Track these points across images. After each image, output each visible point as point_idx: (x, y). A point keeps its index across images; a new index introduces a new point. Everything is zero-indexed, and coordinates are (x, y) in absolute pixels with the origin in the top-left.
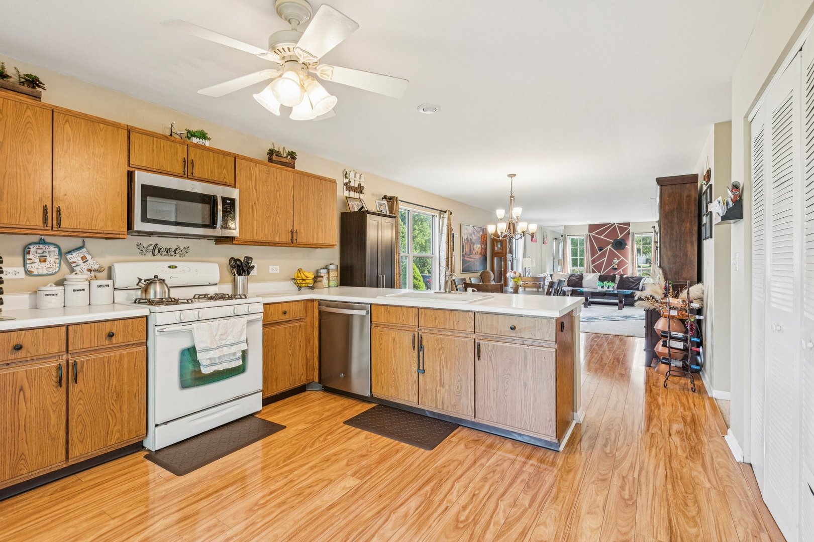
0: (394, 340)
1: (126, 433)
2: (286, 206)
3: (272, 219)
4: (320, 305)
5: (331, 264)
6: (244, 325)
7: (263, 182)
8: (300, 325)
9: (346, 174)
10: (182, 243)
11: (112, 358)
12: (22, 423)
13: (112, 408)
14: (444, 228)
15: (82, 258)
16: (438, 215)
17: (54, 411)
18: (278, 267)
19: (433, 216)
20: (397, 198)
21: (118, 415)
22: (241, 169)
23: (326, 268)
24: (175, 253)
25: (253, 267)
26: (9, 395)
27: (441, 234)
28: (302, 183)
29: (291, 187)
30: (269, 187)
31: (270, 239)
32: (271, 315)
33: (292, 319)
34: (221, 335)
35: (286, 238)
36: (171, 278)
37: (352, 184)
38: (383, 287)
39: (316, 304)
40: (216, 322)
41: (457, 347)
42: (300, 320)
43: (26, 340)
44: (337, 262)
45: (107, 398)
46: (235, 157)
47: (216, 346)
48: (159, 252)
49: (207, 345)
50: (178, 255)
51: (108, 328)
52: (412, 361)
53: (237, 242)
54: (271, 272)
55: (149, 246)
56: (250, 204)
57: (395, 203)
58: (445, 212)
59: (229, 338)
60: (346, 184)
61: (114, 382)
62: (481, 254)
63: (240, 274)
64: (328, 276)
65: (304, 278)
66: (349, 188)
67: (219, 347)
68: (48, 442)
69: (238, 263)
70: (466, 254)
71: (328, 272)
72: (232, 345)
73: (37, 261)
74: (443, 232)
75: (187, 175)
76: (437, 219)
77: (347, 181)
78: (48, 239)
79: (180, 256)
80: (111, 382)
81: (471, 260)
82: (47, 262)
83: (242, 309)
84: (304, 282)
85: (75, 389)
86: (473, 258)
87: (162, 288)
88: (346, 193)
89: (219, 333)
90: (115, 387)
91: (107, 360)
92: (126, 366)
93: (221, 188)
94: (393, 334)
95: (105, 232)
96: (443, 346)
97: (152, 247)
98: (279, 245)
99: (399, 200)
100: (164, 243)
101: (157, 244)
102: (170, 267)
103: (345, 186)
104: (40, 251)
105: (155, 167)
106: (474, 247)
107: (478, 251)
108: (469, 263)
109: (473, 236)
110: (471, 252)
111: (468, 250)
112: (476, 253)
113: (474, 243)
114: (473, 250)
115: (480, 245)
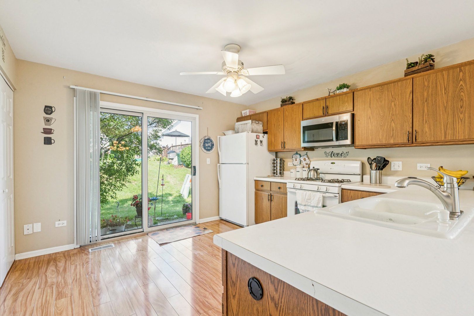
7: (377, 100)
10: (345, 150)
12: (263, 209)
15: (304, 159)
17: (268, 209)
22: (358, 97)
24: (341, 156)
26: (261, 199)
34: (307, 199)
35: (403, 139)
36: (331, 169)
40: (307, 192)
43: (264, 184)
46: (353, 92)
48: (334, 155)
68: (267, 218)
72: (313, 207)
73: (295, 160)
75: (326, 114)
78: (298, 152)
79: (344, 157)
82: (297, 161)
97: (330, 153)
100: (336, 150)
101: (333, 152)
102: (332, 163)
104: (295, 157)
105: (312, 116)
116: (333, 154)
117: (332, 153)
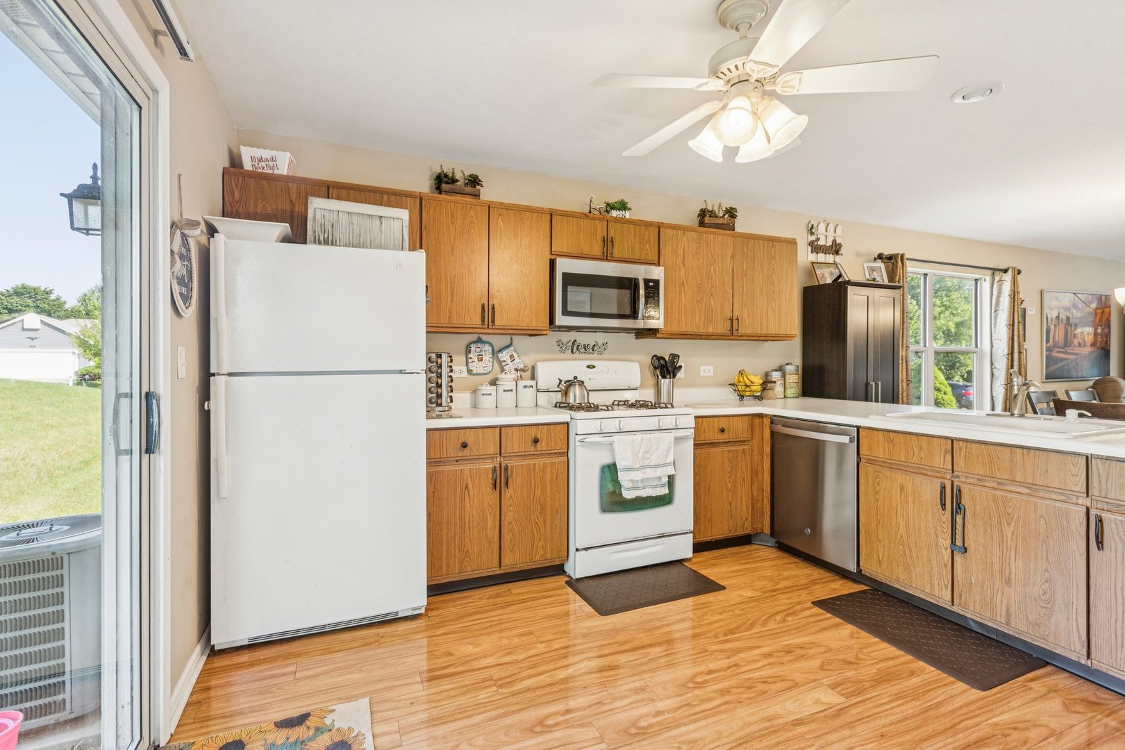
0: (902, 488)
1: (549, 551)
2: (724, 283)
3: (704, 304)
4: (772, 423)
5: (787, 364)
6: (670, 443)
7: (693, 254)
8: (743, 450)
9: (812, 227)
10: (600, 338)
11: (537, 466)
12: (467, 521)
13: (537, 521)
14: (1001, 299)
15: (511, 357)
16: (988, 278)
17: (490, 514)
18: (711, 368)
19: (976, 280)
20: (902, 256)
21: (542, 530)
22: (666, 241)
23: (780, 369)
24: (593, 350)
25: (680, 367)
26: (458, 490)
27: (995, 310)
28: (745, 250)
29: (729, 258)
30: (701, 261)
31: (702, 330)
32: (704, 432)
33: (733, 440)
34: (645, 452)
35: (722, 327)
36: (590, 379)
37: (822, 242)
38: (877, 401)
39: (767, 422)
40: (639, 435)
41: (1041, 516)
42: (743, 442)
43: (470, 438)
44: (797, 360)
45: (532, 508)
46: (660, 227)
47: (638, 466)
48: (577, 349)
49: (629, 464)
50: (596, 353)
51: (533, 432)
52: (939, 528)
53: (661, 336)
54: (702, 374)
55: (568, 342)
56: (677, 284)
57: (900, 264)
58: (1006, 271)
59: (653, 457)
60: (811, 244)
61: (539, 492)
62: (1093, 345)
63: (664, 377)
64: (783, 382)
65: (748, 383)
66: (815, 248)
67: (642, 468)
68: (486, 544)
69: (662, 362)
70: (1056, 345)
71: (784, 375)
72: (657, 466)
73: (476, 360)
74: (1001, 307)
75: (606, 257)
76: (986, 286)
77: (813, 238)
78: (484, 338)
79: (598, 354)
80: (536, 493)
81: (1067, 356)
82: (483, 361)
83: (668, 422)
84: (748, 389)
85: (508, 494)
86: (1072, 354)
87: (582, 392)
88: (812, 257)
89: (643, 450)
90: (540, 498)
91: (532, 468)
92: (548, 476)
93: (643, 267)
94: (899, 478)
95: (530, 328)
96: (1009, 511)
97: (570, 344)
98: (714, 337)
99: (908, 259)
100: (583, 338)
101: (575, 340)
102: (588, 367)
103: (810, 248)
104: (478, 350)
105: (575, 251)
106: (1076, 332)
107: (1086, 339)
108: (1064, 363)
109: (1075, 311)
110: (1069, 342)
111: (1060, 338)
112: (1080, 345)
113: (1076, 325)
114: (1074, 338)
115: (1091, 329)
116: (575, 347)
117: (573, 345)
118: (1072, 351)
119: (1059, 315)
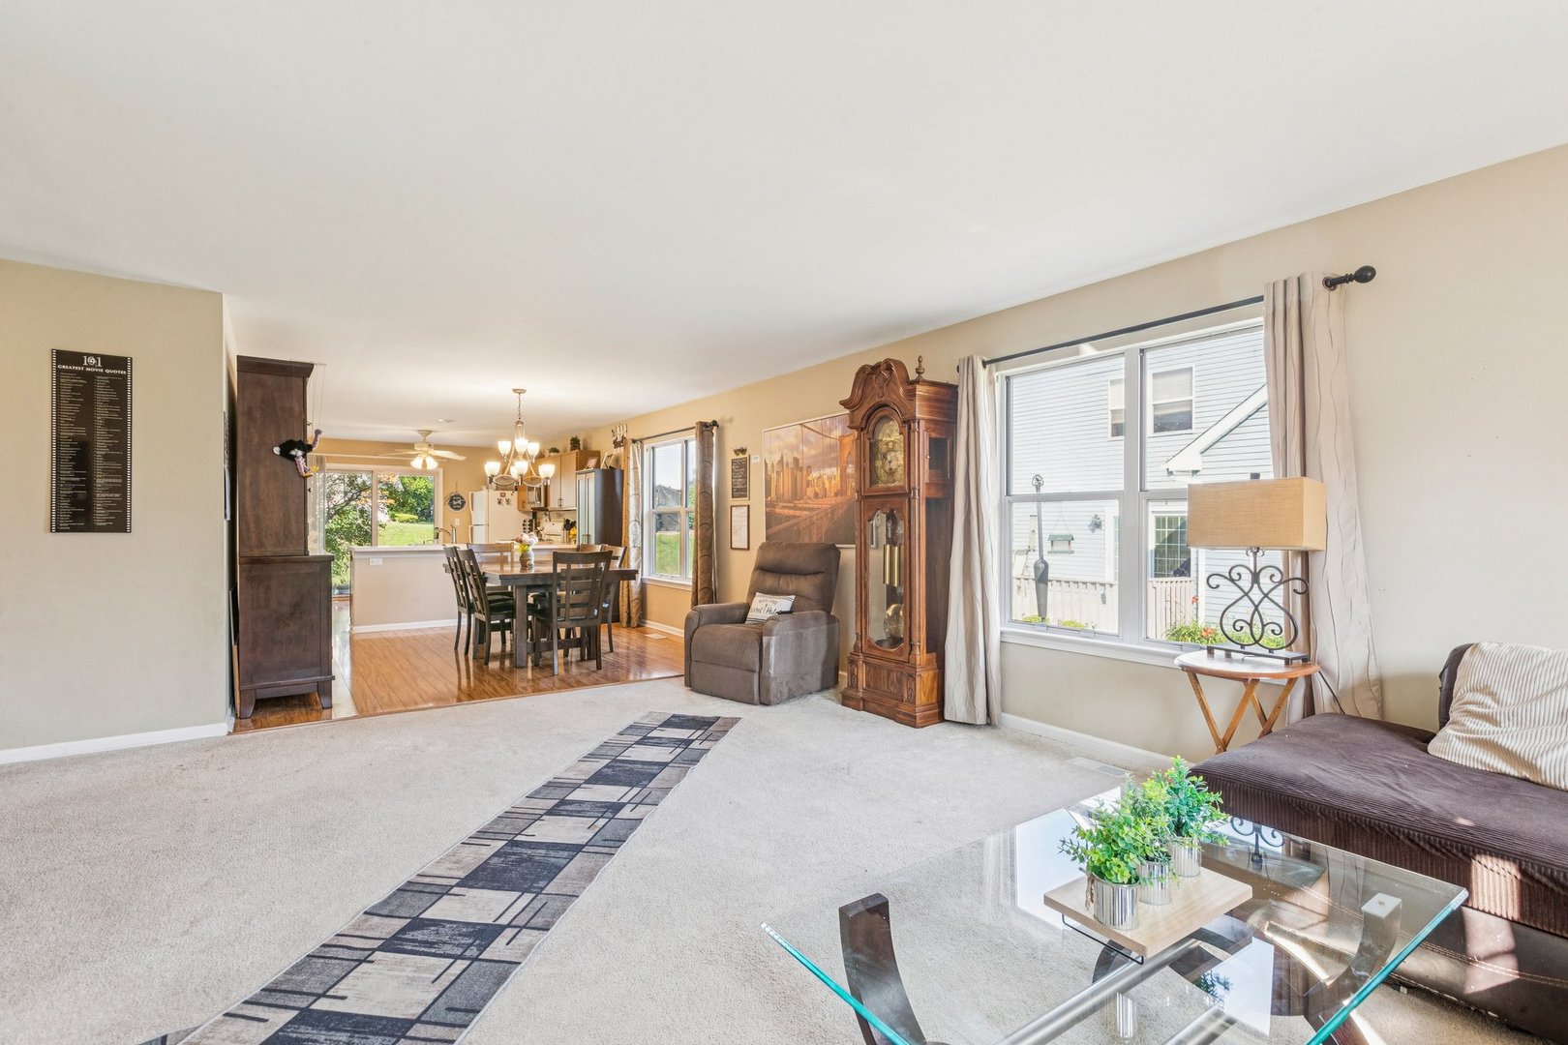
9: (613, 431)
37: (618, 440)
60: (614, 442)
62: (840, 493)
81: (797, 513)
86: (805, 509)
103: (614, 445)
106: (810, 478)
107: (827, 486)
108: (794, 521)
109: (805, 449)
110: (799, 493)
111: (786, 489)
112: (816, 495)
113: (809, 467)
114: (808, 487)
115: (834, 469)
118: (805, 506)
119: (782, 457)
